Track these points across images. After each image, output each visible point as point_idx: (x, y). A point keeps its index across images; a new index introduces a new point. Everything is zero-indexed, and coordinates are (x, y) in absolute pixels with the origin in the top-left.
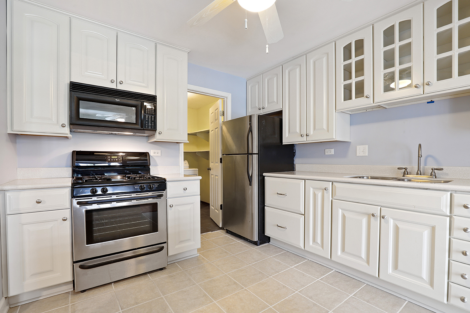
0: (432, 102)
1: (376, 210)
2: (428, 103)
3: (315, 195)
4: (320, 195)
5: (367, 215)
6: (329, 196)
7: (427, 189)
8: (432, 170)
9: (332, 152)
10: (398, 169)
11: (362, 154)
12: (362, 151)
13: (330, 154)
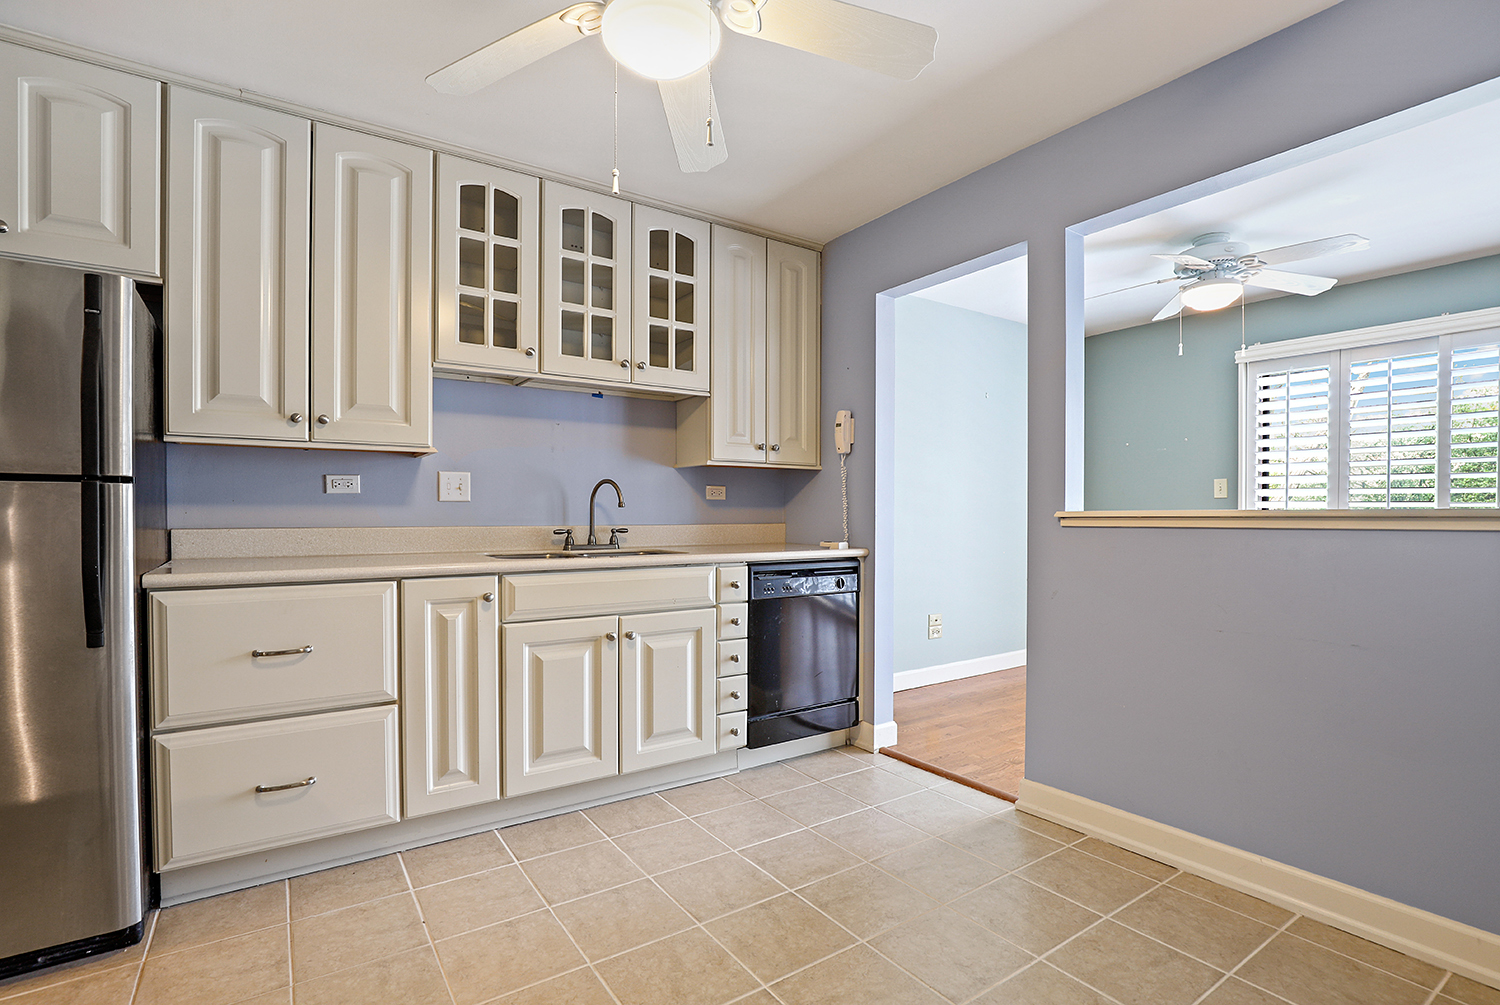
0: (600, 395)
1: (609, 625)
2: (594, 395)
3: (443, 627)
4: (459, 619)
5: (591, 640)
6: (489, 618)
7: (686, 565)
8: (613, 533)
9: (356, 484)
10: (555, 533)
11: (455, 496)
12: (455, 486)
13: (348, 491)
